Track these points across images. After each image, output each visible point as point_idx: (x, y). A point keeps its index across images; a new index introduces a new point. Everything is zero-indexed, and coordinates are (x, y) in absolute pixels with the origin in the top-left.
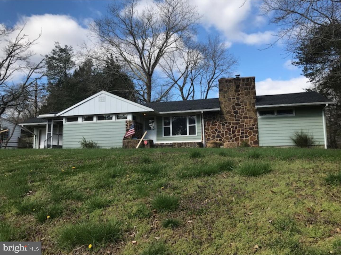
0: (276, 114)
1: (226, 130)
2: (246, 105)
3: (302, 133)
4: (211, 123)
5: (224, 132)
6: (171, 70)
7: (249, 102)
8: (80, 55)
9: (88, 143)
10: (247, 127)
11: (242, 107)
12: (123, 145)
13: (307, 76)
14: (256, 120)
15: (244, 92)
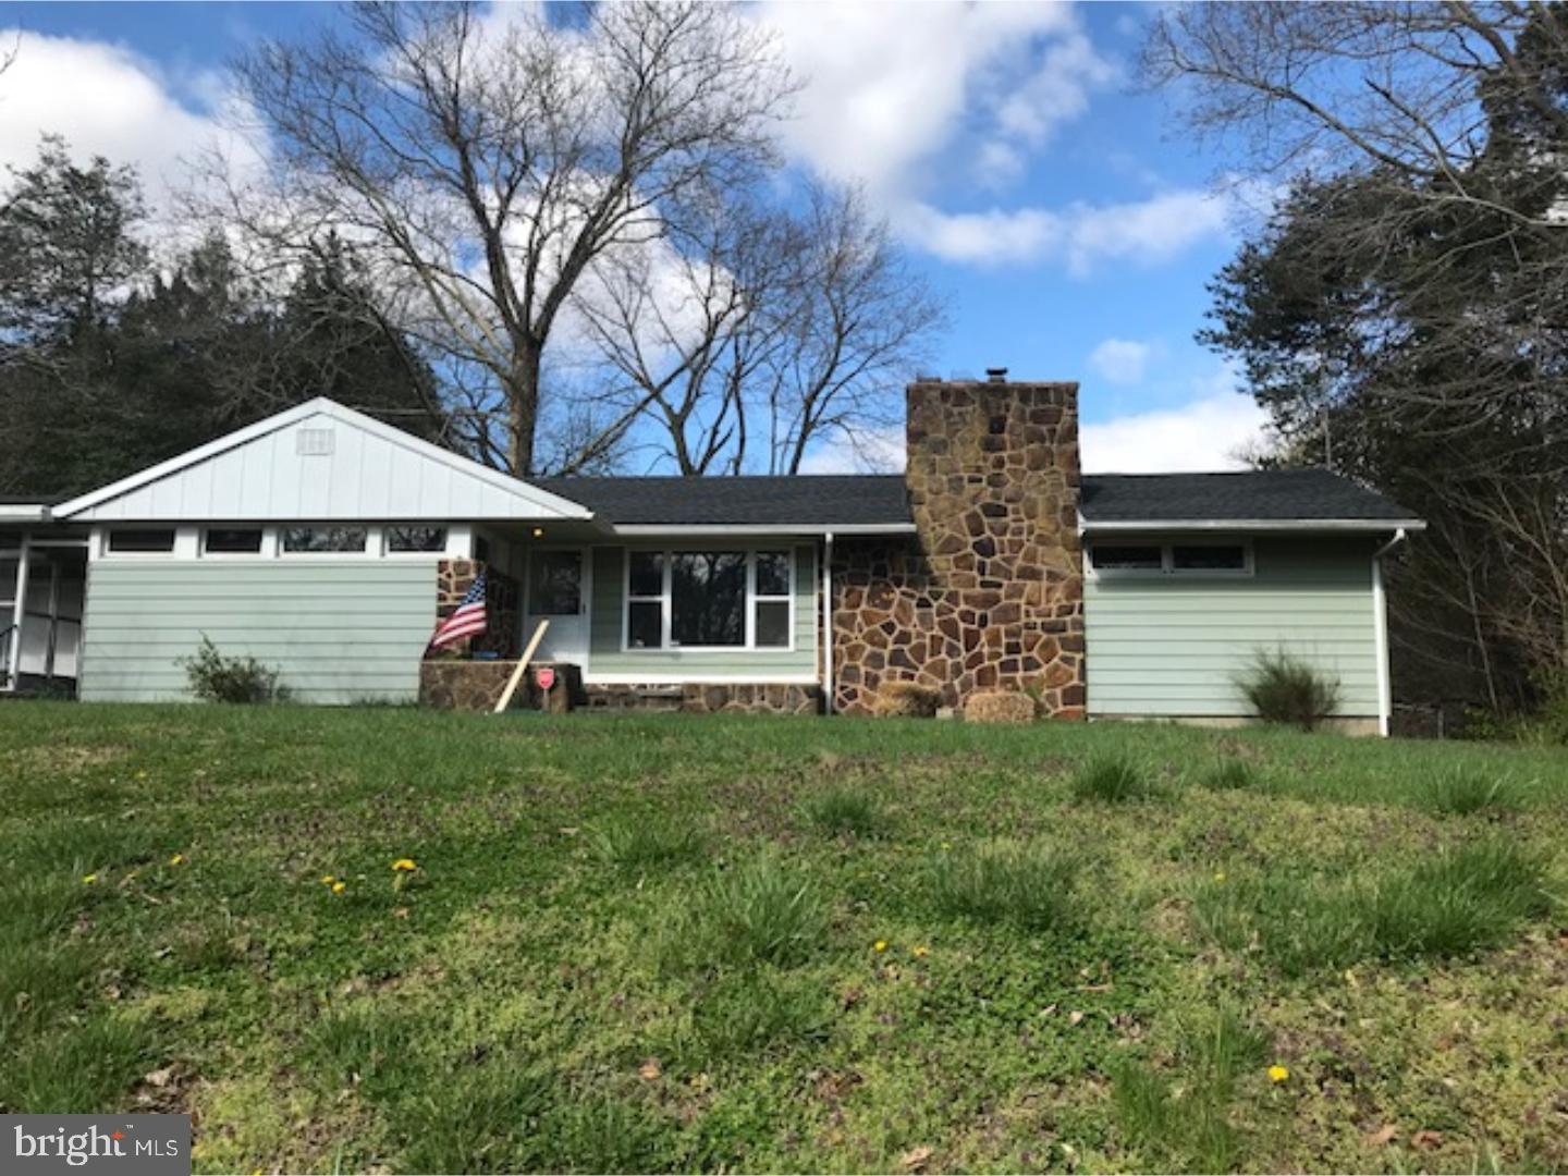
0: (1167, 564)
1: (937, 631)
2: (1031, 516)
3: (1282, 657)
4: (866, 590)
5: (927, 641)
6: (630, 329)
7: (1048, 499)
8: (184, 208)
9: (227, 667)
10: (1033, 619)
11: (1013, 525)
12: (423, 687)
13: (1262, 398)
14: (1077, 589)
15: (1023, 451)
